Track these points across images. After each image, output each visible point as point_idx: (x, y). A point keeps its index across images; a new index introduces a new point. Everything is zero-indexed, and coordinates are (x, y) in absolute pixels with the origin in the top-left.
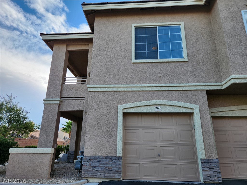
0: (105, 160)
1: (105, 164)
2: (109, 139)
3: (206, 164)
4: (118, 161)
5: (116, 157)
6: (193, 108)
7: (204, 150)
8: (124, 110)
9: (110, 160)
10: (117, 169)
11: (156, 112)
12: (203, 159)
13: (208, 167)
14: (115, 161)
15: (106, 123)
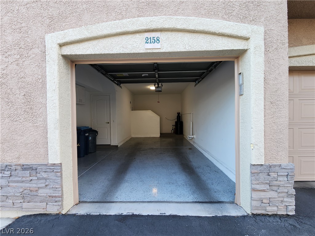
0: (21, 173)
1: (22, 182)
2: (31, 124)
3: (262, 176)
4: (53, 173)
5: (46, 165)
6: (247, 36)
7: (262, 145)
8: (64, 48)
9: (34, 173)
10: (51, 191)
11: (149, 51)
12: (258, 166)
13: (267, 183)
14: (45, 175)
15: (20, 83)
